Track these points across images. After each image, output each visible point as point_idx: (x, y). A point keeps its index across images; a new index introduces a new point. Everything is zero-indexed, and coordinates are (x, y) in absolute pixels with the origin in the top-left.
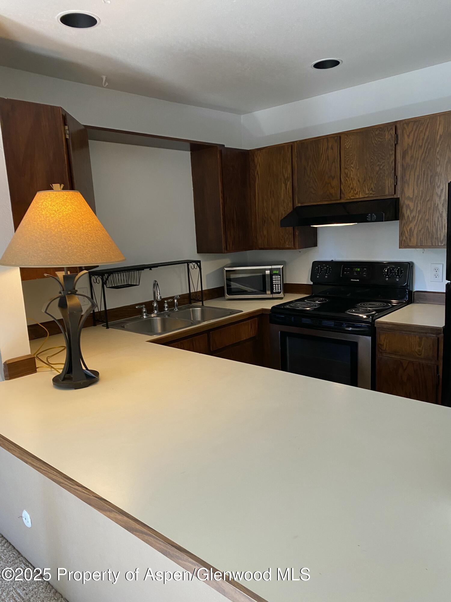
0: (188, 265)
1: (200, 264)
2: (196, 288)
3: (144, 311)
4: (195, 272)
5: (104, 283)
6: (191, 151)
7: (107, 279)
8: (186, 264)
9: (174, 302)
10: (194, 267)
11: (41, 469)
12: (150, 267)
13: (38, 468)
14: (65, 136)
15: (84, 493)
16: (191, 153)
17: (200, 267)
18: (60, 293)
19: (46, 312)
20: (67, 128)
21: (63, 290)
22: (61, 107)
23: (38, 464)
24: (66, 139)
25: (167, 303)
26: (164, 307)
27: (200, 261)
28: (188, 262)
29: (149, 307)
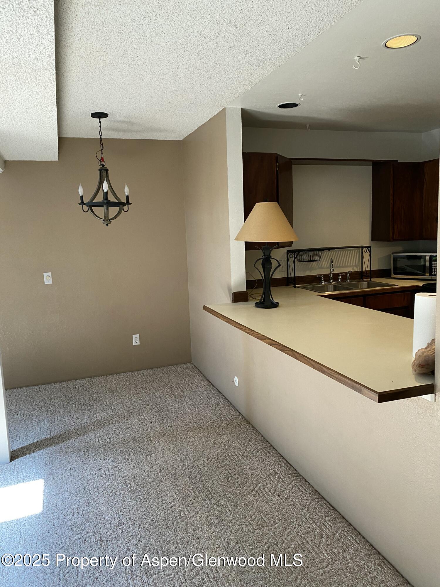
0: (362, 249)
1: (371, 250)
2: (366, 268)
3: (322, 279)
4: (366, 255)
5: (295, 258)
6: (372, 165)
7: (297, 256)
8: (361, 248)
9: (347, 276)
10: (366, 251)
11: (242, 329)
12: (329, 249)
13: (241, 328)
14: (276, 169)
15: (257, 334)
16: (372, 167)
17: (370, 252)
18: (262, 256)
19: (254, 266)
20: (278, 164)
21: (264, 255)
22: (275, 153)
23: (241, 327)
24: (277, 171)
25: (341, 276)
26: (339, 279)
27: (371, 247)
28: (362, 247)
29: (327, 278)
